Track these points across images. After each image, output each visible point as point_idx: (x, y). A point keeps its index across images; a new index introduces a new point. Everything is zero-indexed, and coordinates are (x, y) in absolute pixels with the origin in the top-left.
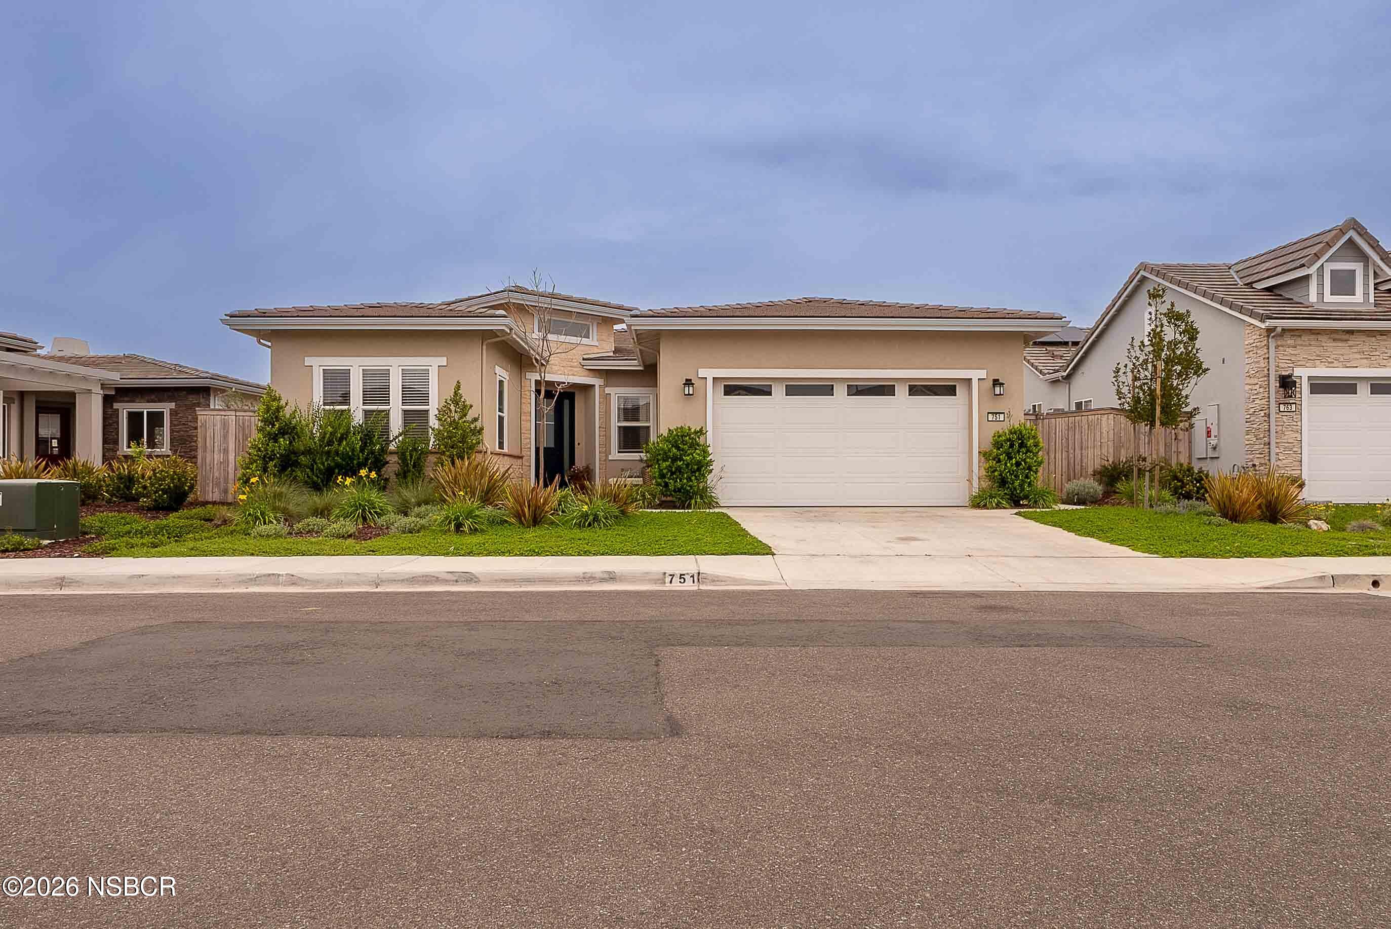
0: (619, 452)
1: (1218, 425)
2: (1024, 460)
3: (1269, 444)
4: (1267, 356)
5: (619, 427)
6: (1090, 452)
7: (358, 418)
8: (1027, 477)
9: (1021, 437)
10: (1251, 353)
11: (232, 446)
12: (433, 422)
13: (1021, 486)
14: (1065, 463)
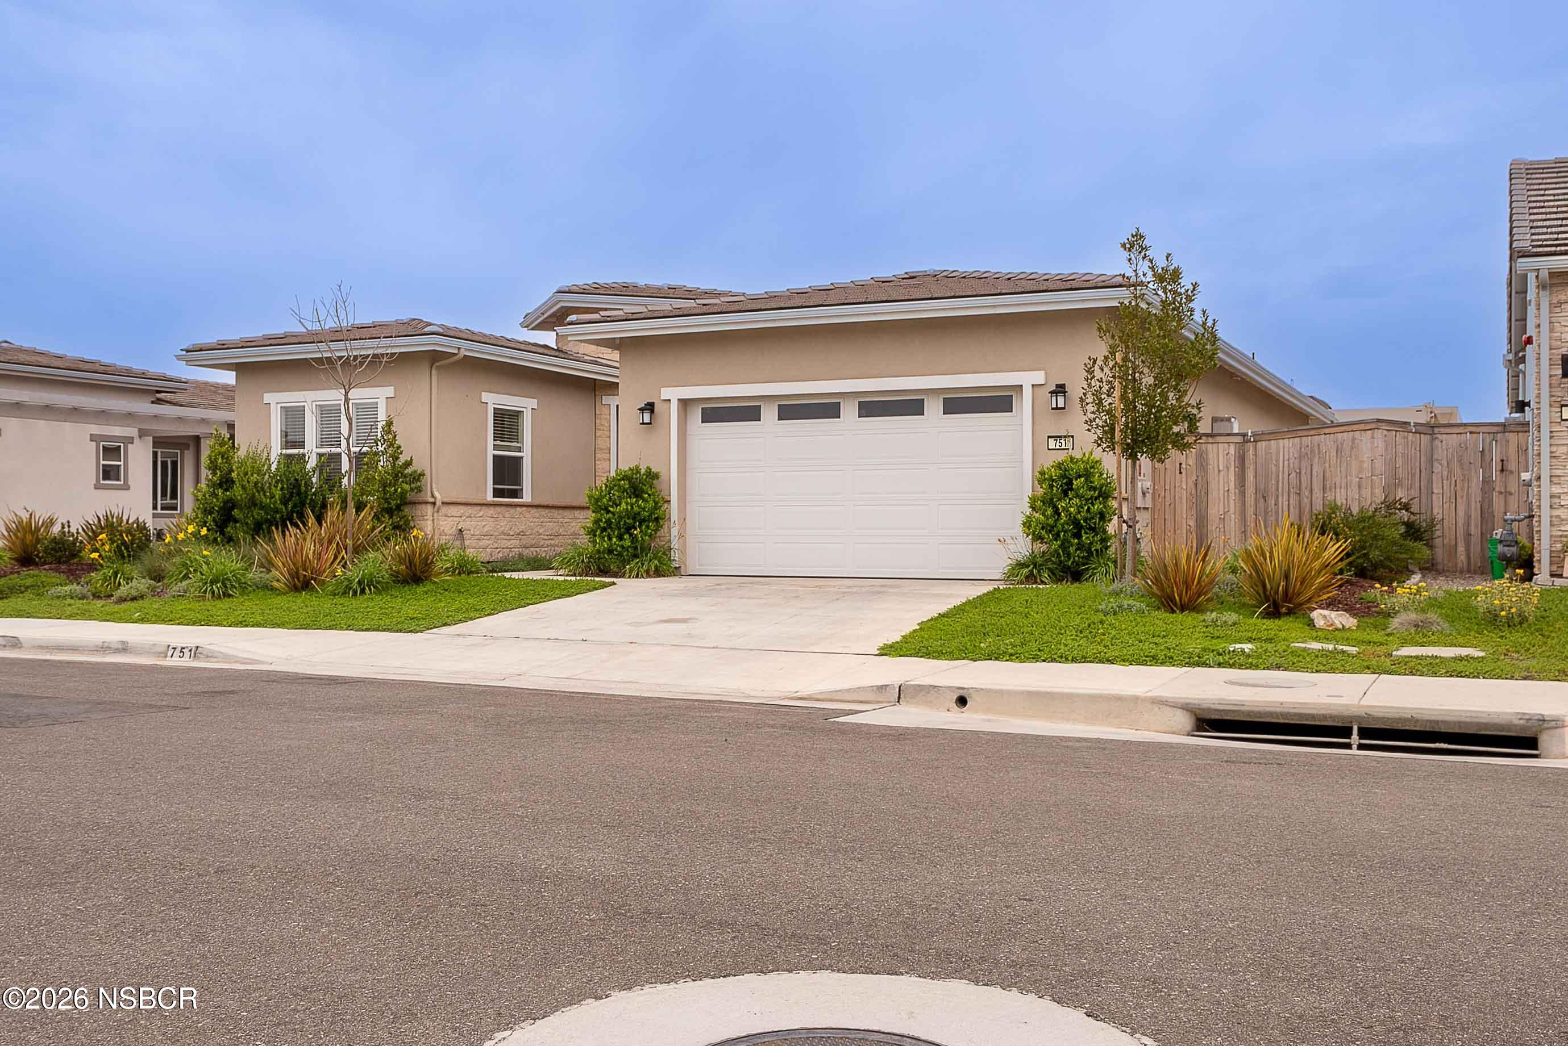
7: (312, 465)
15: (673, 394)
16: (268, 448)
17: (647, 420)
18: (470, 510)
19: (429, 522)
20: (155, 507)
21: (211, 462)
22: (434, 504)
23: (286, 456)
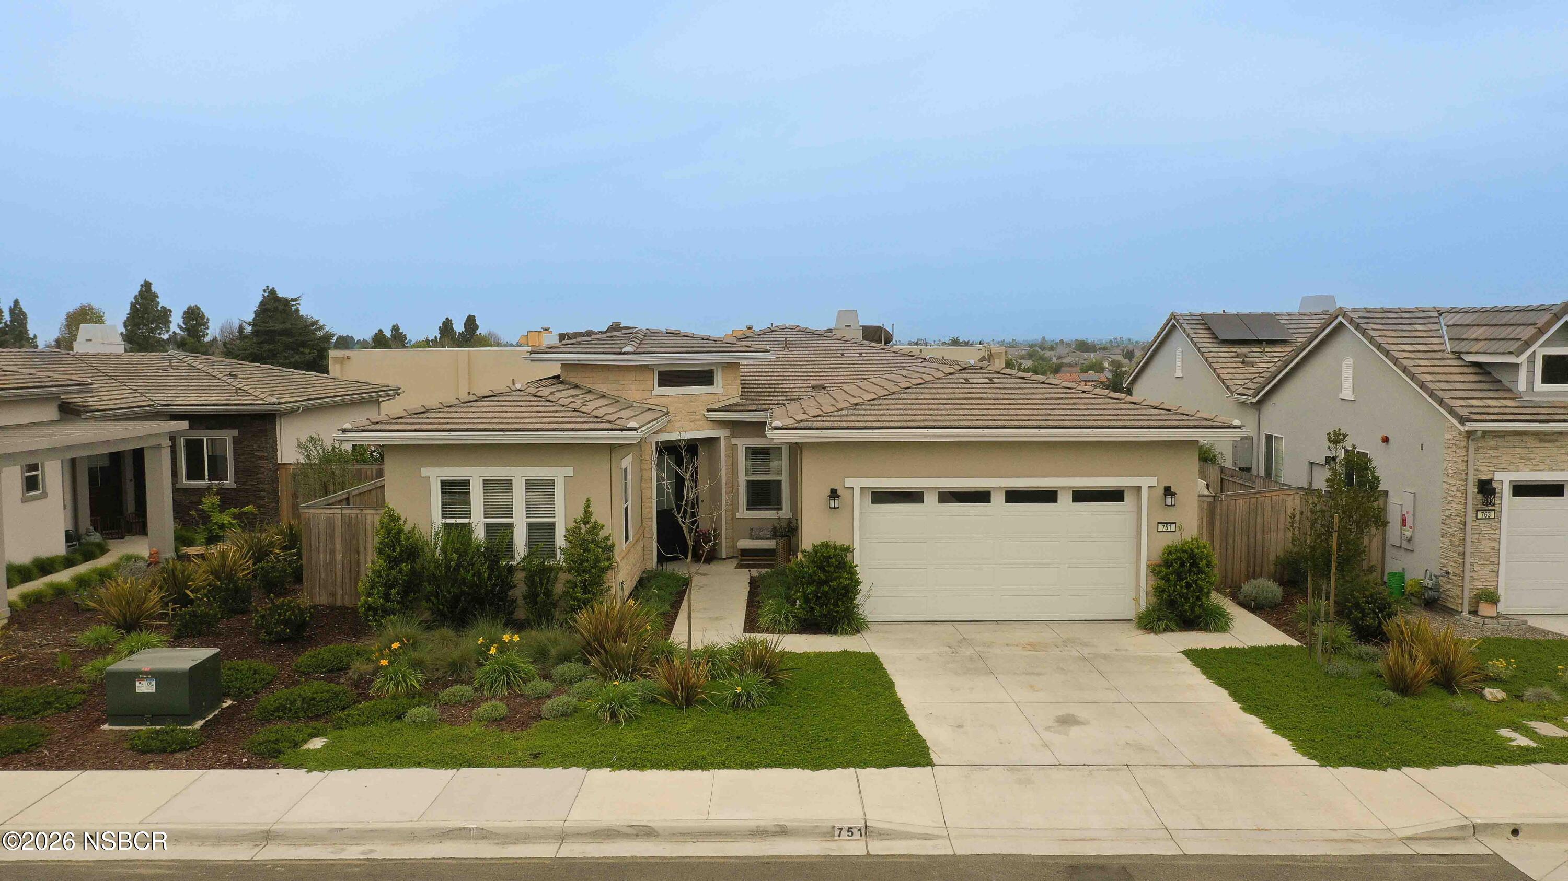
0: (747, 509)
1: (1414, 515)
2: (1195, 582)
3: (1464, 554)
4: (1465, 459)
5: (748, 482)
6: (1273, 535)
7: (479, 534)
8: (1198, 598)
9: (1192, 556)
10: (1450, 449)
11: (338, 546)
12: (560, 541)
13: (1192, 609)
14: (1244, 548)
15: (855, 483)
16: (426, 521)
17: (837, 505)
23: (447, 526)
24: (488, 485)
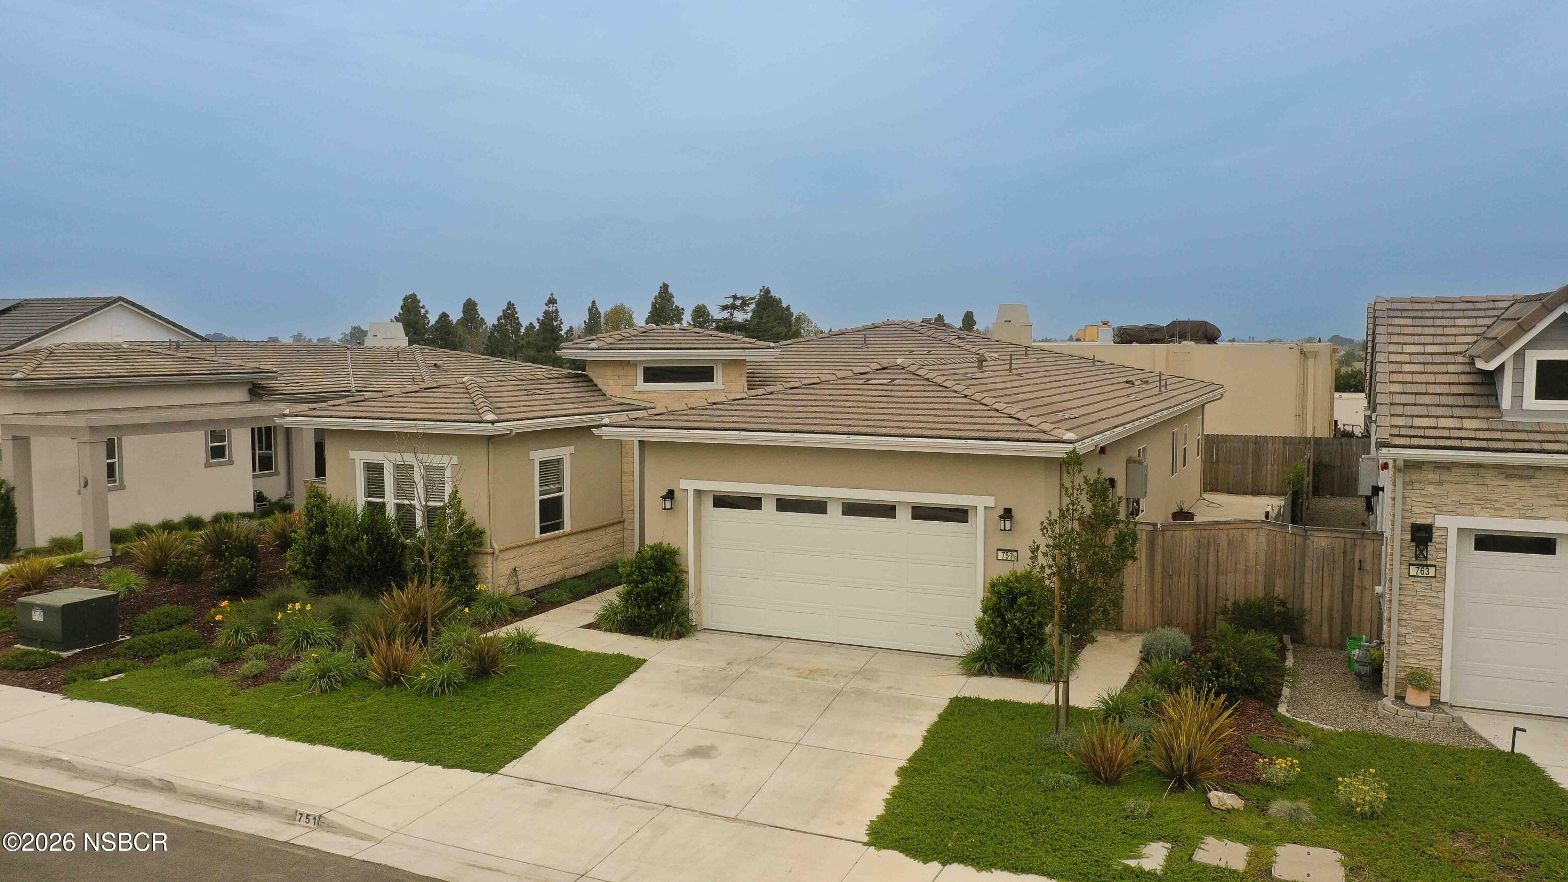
3: (1390, 620)
4: (1393, 496)
7: (391, 513)
15: (689, 485)
16: (354, 500)
17: (668, 506)
18: (522, 550)
19: (490, 569)
20: (254, 470)
21: (308, 512)
22: (493, 553)
23: (369, 503)
24: (397, 467)
